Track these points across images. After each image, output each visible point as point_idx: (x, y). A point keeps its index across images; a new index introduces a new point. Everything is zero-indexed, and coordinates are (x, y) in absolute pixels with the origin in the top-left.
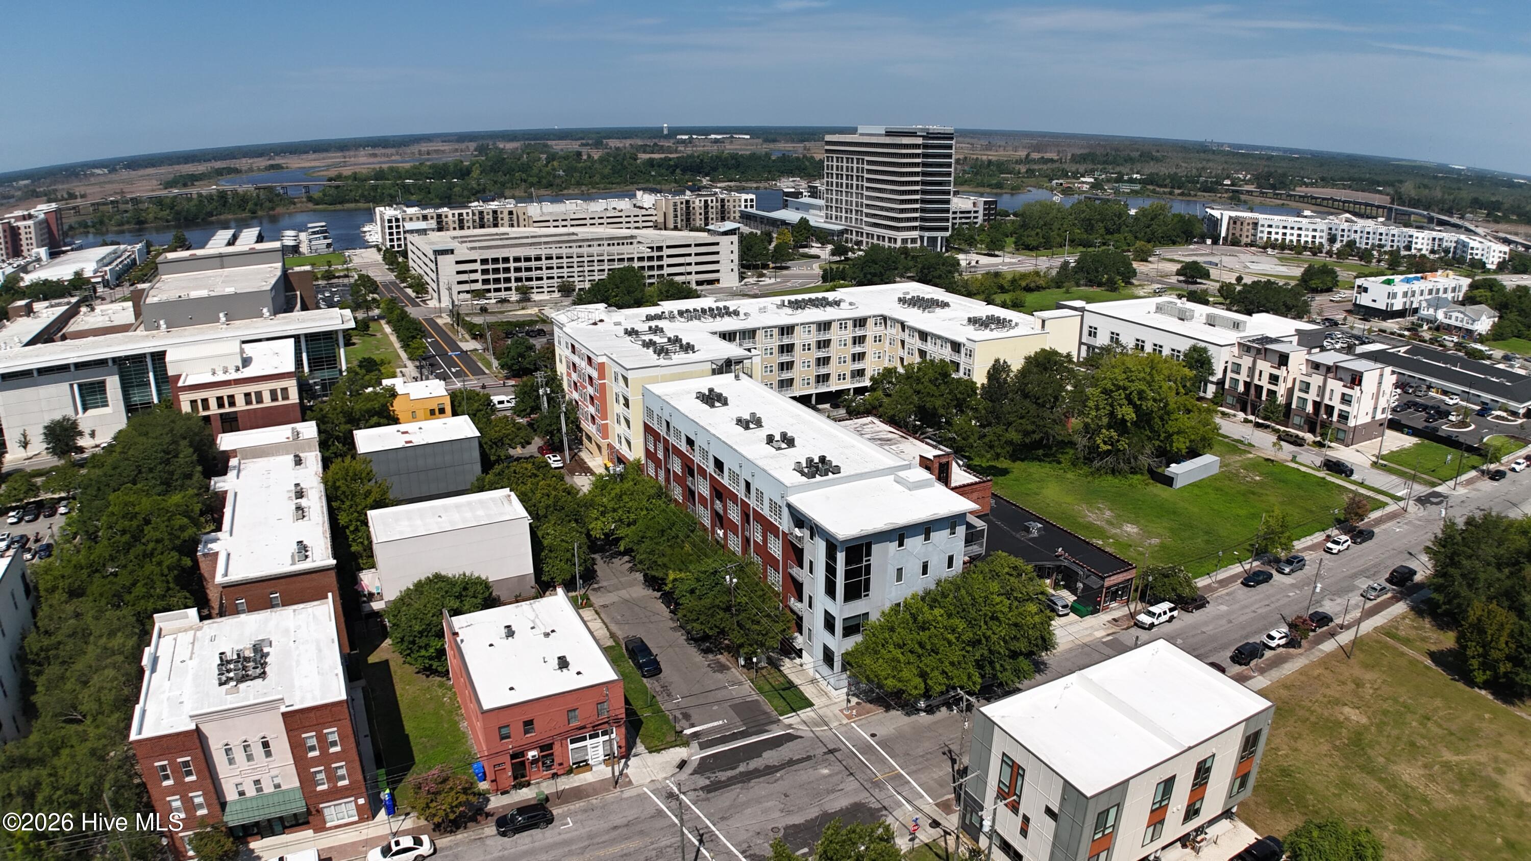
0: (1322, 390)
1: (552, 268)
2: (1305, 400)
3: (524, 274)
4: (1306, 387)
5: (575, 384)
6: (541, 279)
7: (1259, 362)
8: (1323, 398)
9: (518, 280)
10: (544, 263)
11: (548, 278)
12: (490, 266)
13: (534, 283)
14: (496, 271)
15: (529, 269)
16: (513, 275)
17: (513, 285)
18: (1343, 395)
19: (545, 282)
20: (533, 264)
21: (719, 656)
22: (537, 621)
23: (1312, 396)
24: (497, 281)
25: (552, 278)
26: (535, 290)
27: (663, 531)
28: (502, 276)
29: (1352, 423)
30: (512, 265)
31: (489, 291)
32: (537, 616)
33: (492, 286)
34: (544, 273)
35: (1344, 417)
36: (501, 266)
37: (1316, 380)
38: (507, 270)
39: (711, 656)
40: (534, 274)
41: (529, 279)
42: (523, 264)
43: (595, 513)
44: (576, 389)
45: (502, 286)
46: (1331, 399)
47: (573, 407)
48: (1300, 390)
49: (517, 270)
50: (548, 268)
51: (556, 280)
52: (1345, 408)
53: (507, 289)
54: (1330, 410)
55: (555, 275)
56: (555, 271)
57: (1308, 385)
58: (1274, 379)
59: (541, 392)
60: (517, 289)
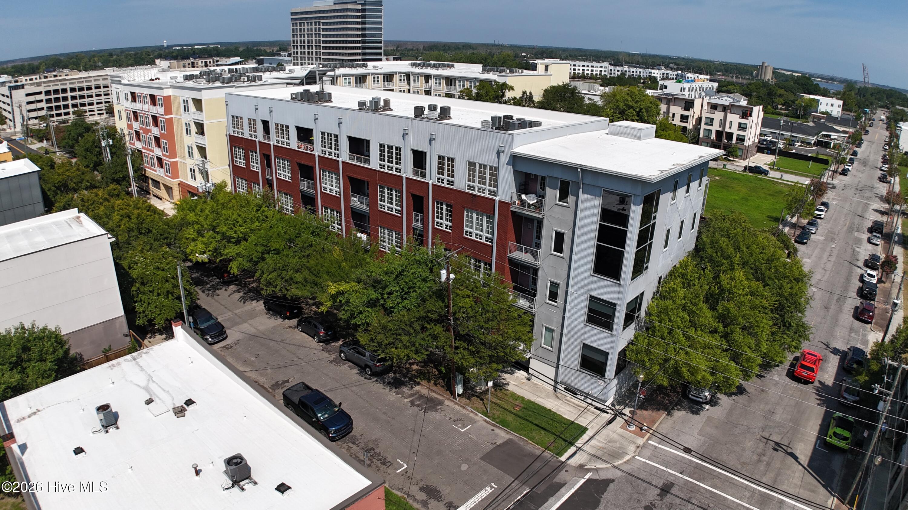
0: (723, 122)
1: (100, 95)
2: (710, 131)
3: (78, 101)
4: (711, 122)
5: (137, 133)
6: (92, 104)
7: (672, 107)
8: (724, 128)
9: (74, 106)
10: (94, 92)
11: (98, 103)
12: (52, 97)
13: (87, 108)
14: (57, 100)
15: (82, 97)
16: (70, 102)
17: (71, 110)
18: (740, 124)
19: (95, 106)
20: (85, 93)
21: (417, 388)
22: (152, 386)
23: (716, 127)
24: (58, 108)
25: (101, 103)
26: (88, 114)
27: (290, 240)
28: (62, 103)
29: (746, 143)
30: (69, 94)
31: (52, 116)
32: (150, 378)
33: (54, 112)
34: (95, 99)
35: (741, 139)
36: (61, 95)
37: (718, 116)
38: (65, 99)
39: (406, 390)
40: (86, 100)
41: (83, 105)
42: (77, 93)
43: (190, 233)
44: (139, 139)
45: (63, 111)
46: (730, 128)
47: (138, 155)
48: (706, 124)
49: (74, 98)
50: (97, 96)
51: (104, 104)
52: (742, 133)
53: (67, 114)
54: (730, 136)
55: (103, 101)
56: (103, 97)
57: (712, 120)
58: (684, 118)
59: (103, 144)
60: (74, 113)
